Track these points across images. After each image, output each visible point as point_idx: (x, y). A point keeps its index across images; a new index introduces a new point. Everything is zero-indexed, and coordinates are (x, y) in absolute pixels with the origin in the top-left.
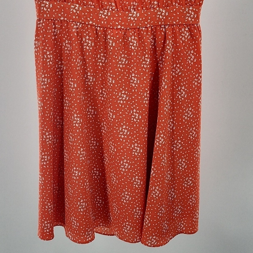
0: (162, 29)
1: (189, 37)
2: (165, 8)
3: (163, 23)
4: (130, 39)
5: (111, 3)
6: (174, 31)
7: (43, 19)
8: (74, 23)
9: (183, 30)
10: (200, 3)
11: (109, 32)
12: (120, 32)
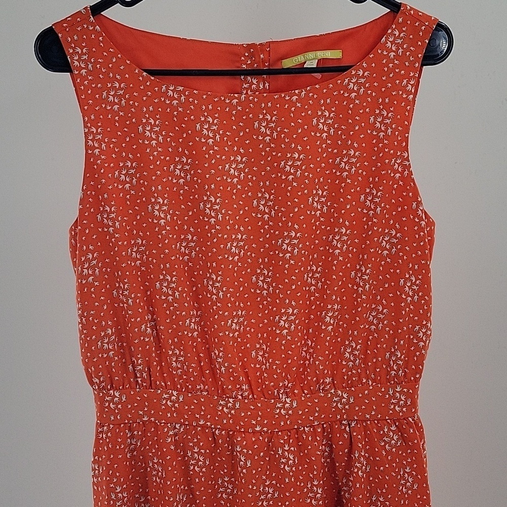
0: (343, 427)
1: (399, 443)
2: (348, 389)
3: (345, 417)
4: (280, 452)
5: (241, 385)
6: (368, 432)
7: (109, 425)
8: (169, 424)
9: (386, 430)
10: (415, 378)
11: (239, 439)
12: (261, 438)
